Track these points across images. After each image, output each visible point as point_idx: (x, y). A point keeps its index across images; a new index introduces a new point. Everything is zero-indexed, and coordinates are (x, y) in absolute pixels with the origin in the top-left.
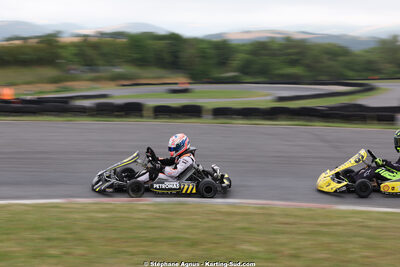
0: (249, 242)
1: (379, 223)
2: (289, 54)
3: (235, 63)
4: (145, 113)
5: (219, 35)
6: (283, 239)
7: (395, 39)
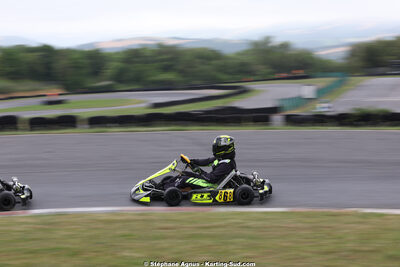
0: (131, 249)
1: (260, 223)
2: (163, 60)
3: (109, 72)
4: (20, 126)
5: (91, 44)
6: (164, 243)
7: (267, 40)
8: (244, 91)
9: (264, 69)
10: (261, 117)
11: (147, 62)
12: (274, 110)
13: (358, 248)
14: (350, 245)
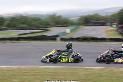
0: (16, 79)
3: (6, 24)
7: (54, 15)
8: (47, 30)
9: (53, 24)
10: (53, 38)
11: (17, 21)
12: (57, 36)
13: (85, 79)
14: (82, 78)
